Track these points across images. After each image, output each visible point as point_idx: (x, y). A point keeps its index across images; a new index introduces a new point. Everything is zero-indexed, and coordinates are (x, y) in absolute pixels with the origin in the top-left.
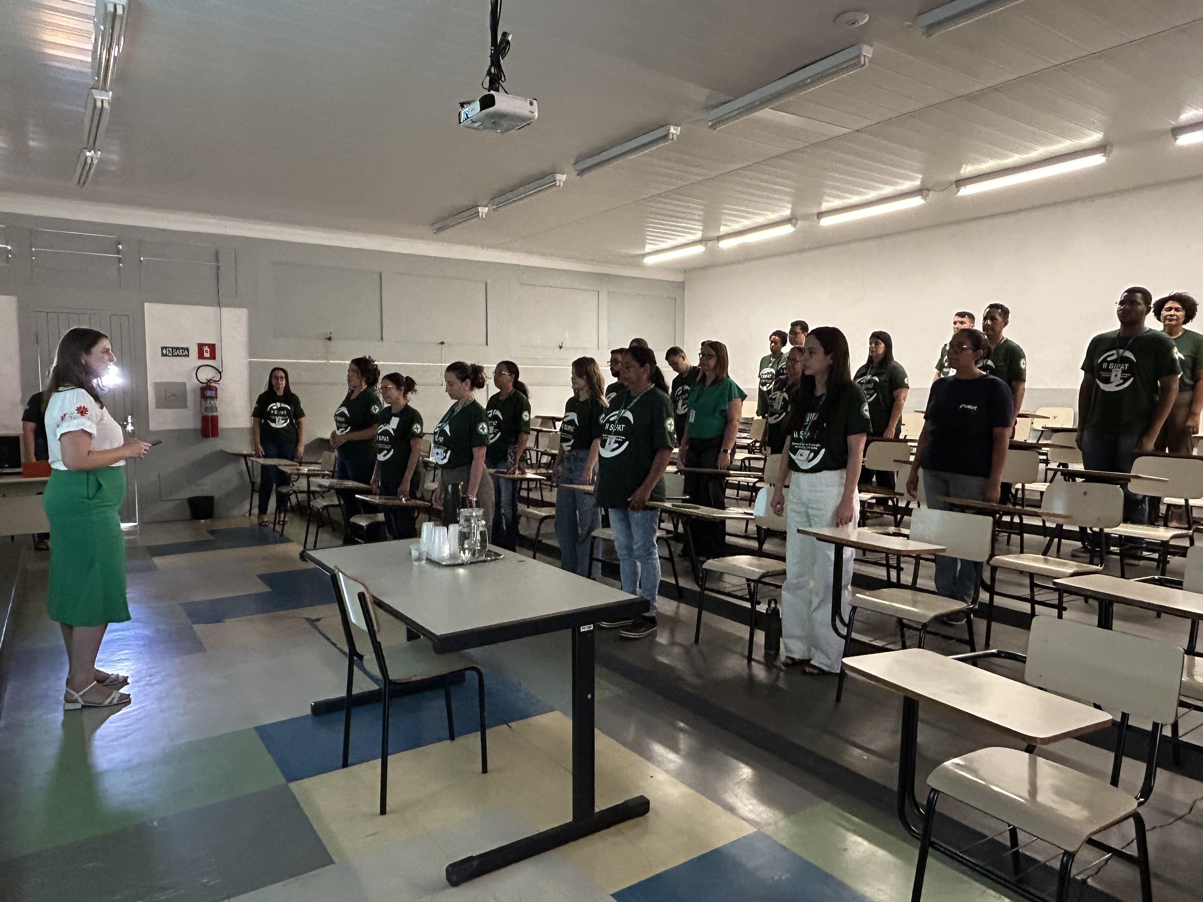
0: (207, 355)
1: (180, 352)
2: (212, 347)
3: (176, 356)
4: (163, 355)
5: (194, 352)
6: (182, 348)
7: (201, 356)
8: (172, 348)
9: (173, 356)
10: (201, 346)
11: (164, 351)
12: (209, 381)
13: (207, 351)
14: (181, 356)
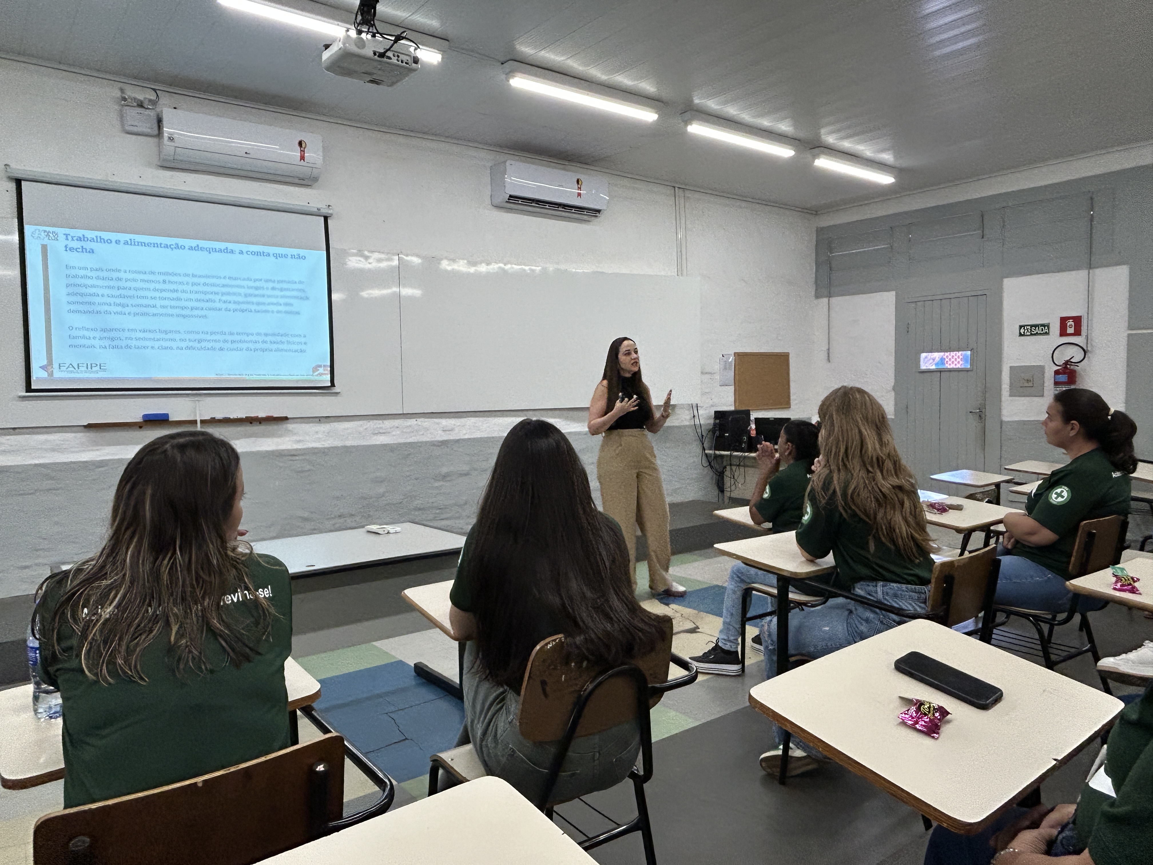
0: (1071, 330)
1: (1042, 330)
2: (1078, 320)
3: (1035, 334)
4: (1021, 335)
5: (1055, 328)
6: (1043, 325)
7: (1063, 333)
8: (1032, 326)
9: (1032, 334)
10: (1064, 321)
11: (1022, 331)
12: (1067, 363)
13: (1071, 326)
14: (1040, 334)
